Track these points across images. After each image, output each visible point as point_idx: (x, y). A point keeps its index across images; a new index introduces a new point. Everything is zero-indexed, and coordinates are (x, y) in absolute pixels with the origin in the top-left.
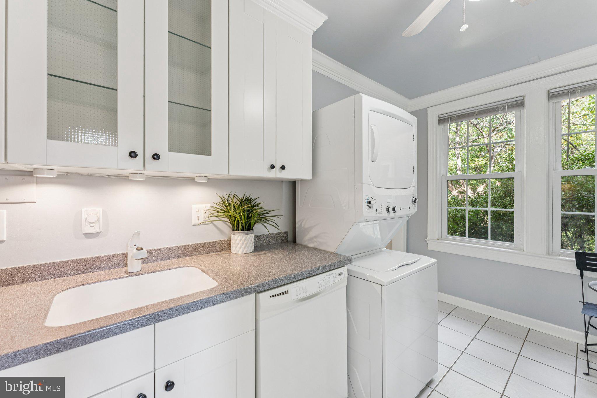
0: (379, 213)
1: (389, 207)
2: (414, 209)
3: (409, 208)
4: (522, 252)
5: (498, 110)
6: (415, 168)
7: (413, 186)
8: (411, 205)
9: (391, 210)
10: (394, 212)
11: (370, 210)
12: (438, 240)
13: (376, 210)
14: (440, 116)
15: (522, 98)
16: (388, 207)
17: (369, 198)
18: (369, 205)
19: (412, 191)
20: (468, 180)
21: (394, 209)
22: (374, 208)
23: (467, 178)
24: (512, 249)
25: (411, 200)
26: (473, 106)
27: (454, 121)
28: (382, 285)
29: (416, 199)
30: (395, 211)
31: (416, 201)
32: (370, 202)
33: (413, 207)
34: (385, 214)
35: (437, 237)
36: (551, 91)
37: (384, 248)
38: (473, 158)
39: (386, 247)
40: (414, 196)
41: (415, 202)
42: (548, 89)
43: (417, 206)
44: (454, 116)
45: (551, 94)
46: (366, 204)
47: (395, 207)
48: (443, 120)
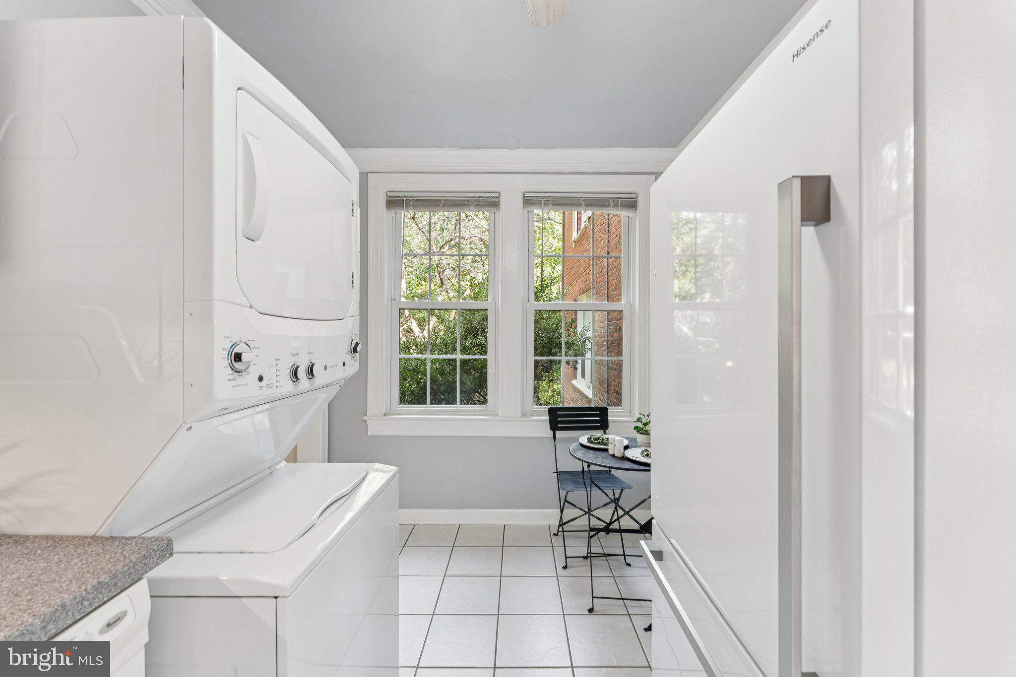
0: (269, 386)
1: (298, 367)
2: (353, 367)
3: (344, 364)
4: (495, 418)
5: (470, 205)
6: (355, 276)
7: (351, 315)
8: (348, 358)
9: (302, 373)
10: (309, 376)
11: (240, 380)
12: (385, 415)
13: (261, 379)
14: (390, 194)
15: (497, 195)
16: (295, 366)
17: (234, 346)
18: (237, 365)
19: (349, 328)
20: (431, 309)
21: (310, 371)
22: (254, 372)
23: (429, 307)
24: (484, 415)
25: (346, 346)
26: (438, 190)
27: (411, 208)
28: (276, 598)
29: (357, 344)
30: (313, 375)
31: (359, 348)
32: (238, 357)
33: (352, 362)
34: (288, 386)
35: (384, 412)
36: (527, 195)
37: (280, 462)
38: (420, 281)
39: (285, 460)
40: (354, 336)
41: (355, 350)
42: (524, 191)
43: (358, 361)
44: (410, 198)
45: (526, 198)
46: (226, 363)
47: (313, 365)
48: (394, 202)
